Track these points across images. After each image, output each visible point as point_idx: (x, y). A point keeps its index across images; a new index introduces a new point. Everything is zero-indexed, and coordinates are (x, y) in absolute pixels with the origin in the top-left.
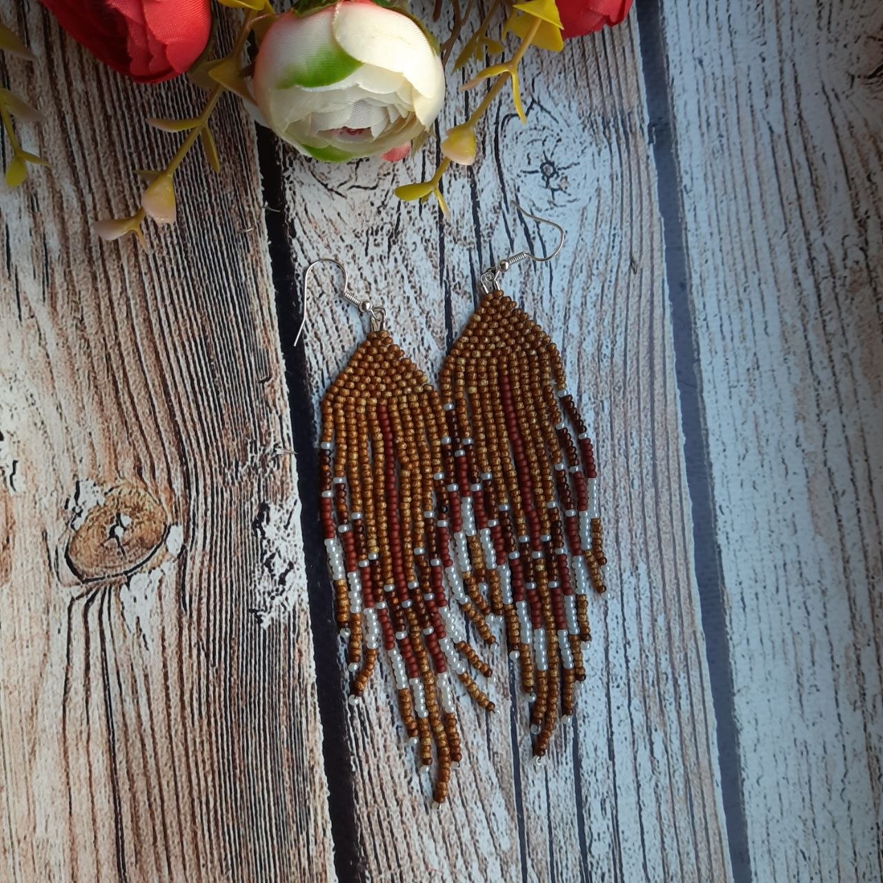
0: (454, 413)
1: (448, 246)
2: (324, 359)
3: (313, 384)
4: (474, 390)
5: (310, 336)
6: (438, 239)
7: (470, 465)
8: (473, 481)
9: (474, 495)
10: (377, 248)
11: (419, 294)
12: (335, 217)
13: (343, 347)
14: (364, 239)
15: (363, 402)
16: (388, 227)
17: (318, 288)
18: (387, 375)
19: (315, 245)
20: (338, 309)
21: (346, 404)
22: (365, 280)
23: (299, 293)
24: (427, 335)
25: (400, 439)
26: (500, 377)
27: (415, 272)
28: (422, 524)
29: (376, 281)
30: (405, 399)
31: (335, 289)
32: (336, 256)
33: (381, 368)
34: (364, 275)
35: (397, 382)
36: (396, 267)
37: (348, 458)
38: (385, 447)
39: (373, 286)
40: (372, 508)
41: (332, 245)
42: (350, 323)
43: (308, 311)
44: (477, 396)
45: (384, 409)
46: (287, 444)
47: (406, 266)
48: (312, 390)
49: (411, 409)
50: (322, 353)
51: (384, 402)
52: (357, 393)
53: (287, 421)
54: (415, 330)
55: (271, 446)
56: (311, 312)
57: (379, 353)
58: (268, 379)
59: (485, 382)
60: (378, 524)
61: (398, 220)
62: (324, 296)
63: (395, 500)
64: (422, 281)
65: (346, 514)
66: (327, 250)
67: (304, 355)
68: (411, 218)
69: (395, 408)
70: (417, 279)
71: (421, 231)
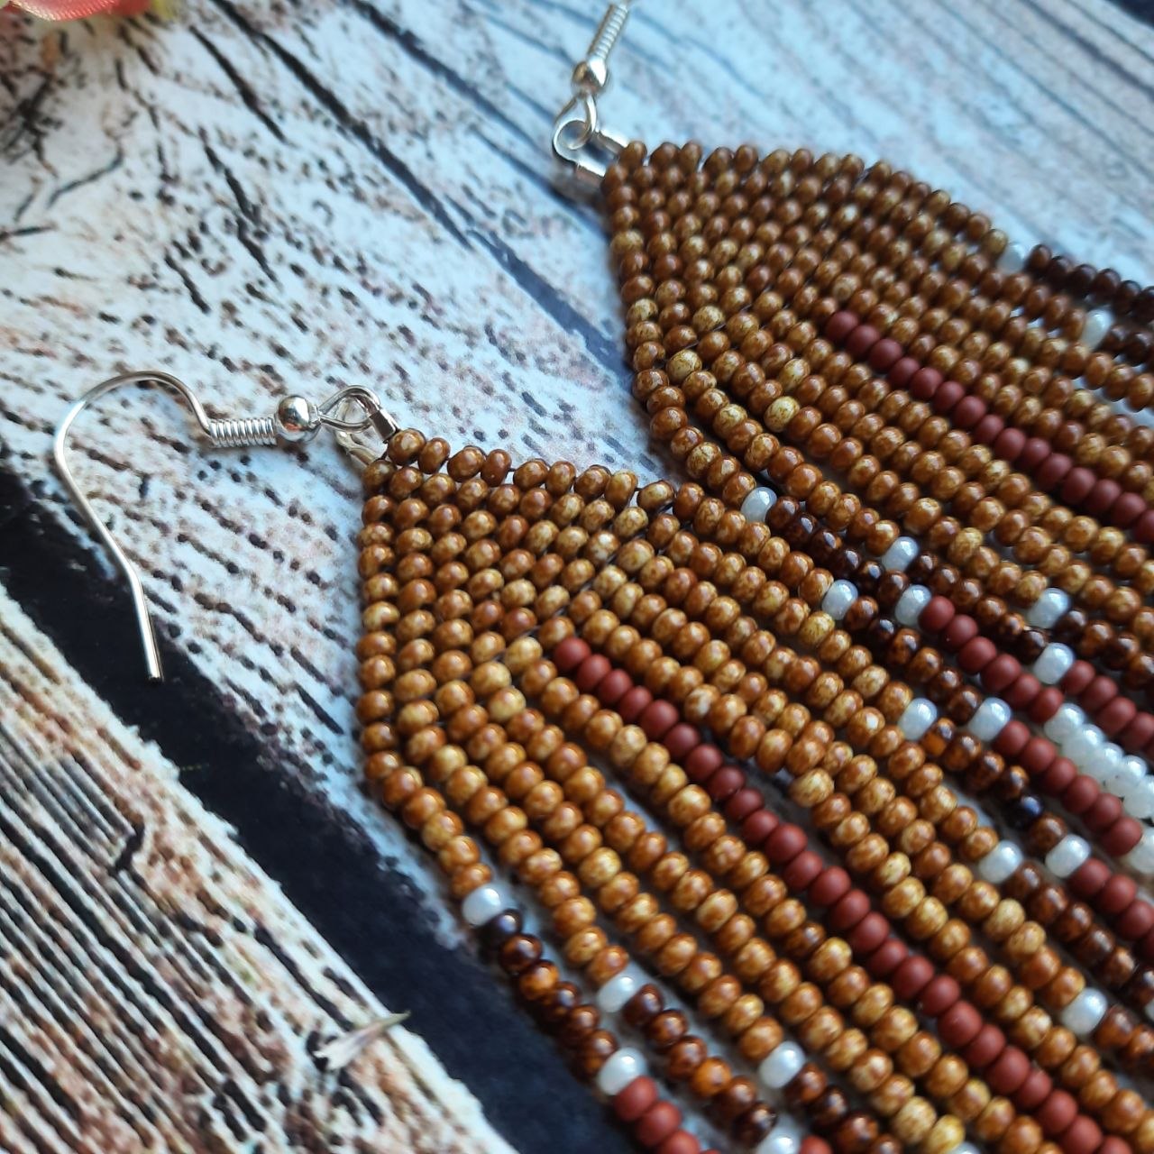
0: (790, 505)
1: (411, 156)
2: (277, 650)
3: (299, 747)
4: (787, 406)
5: (188, 620)
6: (371, 159)
7: (974, 610)
8: (1027, 652)
9: (1070, 688)
10: (223, 279)
11: (425, 303)
12: (54, 286)
13: (313, 577)
14: (170, 278)
15: (498, 674)
16: (215, 218)
17: (124, 477)
18: (505, 551)
19: (38, 381)
20: (222, 489)
21: (447, 719)
22: (247, 366)
23: (72, 528)
24: (530, 379)
25: (705, 698)
26: (824, 327)
27: (370, 262)
28: (1011, 911)
29: (280, 352)
30: (614, 575)
31: (178, 446)
32: (119, 366)
33: (470, 542)
34: (235, 359)
35: (553, 547)
36: (311, 285)
37: (590, 889)
38: (679, 757)
39: (281, 366)
40: (808, 995)
41: (86, 349)
42: (286, 498)
43: (132, 555)
44: (812, 416)
45: (577, 648)
46: (349, 1008)
47: (338, 263)
48: (306, 769)
49: (659, 588)
50: (259, 639)
51: (561, 628)
52: (457, 661)
53: (294, 927)
54: (488, 390)
55: (299, 1061)
56: (144, 552)
57: (432, 506)
58: (135, 843)
59: (798, 368)
60: (875, 1033)
61: (233, 184)
62: (155, 487)
63: (858, 902)
64: (408, 270)
65: (742, 1091)
66: (84, 372)
67: (206, 683)
68: (263, 161)
69: (607, 621)
70: (392, 274)
71: (315, 170)
